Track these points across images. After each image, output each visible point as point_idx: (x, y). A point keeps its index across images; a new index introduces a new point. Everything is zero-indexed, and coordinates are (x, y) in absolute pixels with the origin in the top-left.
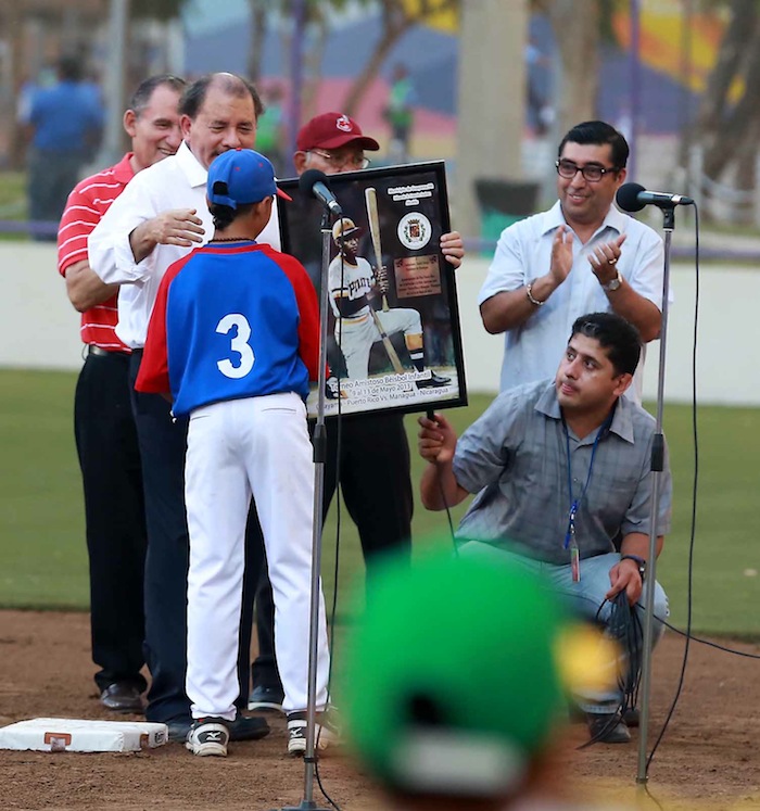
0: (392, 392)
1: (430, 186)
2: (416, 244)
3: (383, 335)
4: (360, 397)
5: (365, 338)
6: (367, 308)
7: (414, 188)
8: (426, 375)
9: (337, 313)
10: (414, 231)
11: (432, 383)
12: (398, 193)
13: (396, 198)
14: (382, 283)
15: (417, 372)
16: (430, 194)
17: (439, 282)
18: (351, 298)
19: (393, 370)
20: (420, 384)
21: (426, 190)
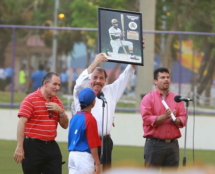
0: (124, 58)
1: (138, 17)
2: (133, 28)
3: (123, 46)
4: (115, 57)
5: (118, 45)
6: (119, 39)
7: (133, 17)
8: (133, 56)
9: (111, 38)
10: (133, 26)
11: (135, 59)
12: (129, 17)
13: (129, 18)
14: (123, 35)
15: (131, 55)
16: (137, 19)
17: (138, 38)
18: (115, 36)
19: (125, 53)
20: (131, 58)
21: (137, 18)
